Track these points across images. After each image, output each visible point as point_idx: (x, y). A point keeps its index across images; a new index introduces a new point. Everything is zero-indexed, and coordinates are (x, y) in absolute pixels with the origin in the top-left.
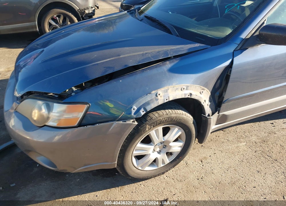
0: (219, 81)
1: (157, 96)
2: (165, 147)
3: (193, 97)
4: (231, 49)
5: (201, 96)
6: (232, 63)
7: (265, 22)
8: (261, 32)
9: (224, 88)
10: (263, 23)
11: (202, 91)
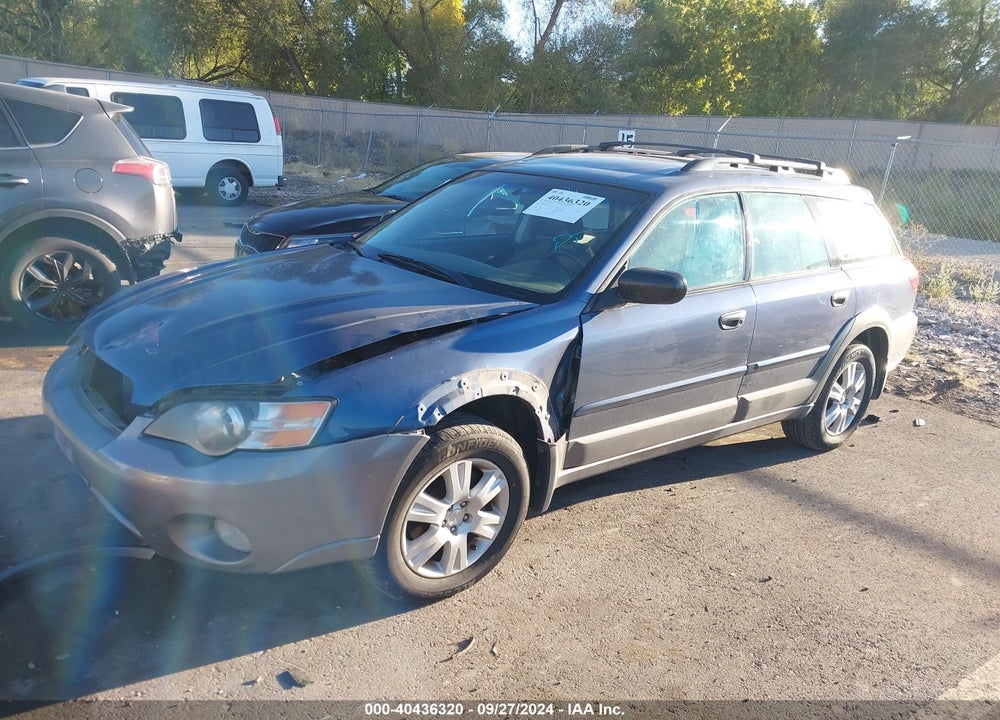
0: (561, 371)
1: (460, 386)
2: (467, 518)
3: (520, 395)
4: (575, 310)
5: (535, 395)
6: (580, 335)
7: (626, 266)
8: (622, 282)
9: (571, 386)
10: (624, 267)
11: (535, 384)
